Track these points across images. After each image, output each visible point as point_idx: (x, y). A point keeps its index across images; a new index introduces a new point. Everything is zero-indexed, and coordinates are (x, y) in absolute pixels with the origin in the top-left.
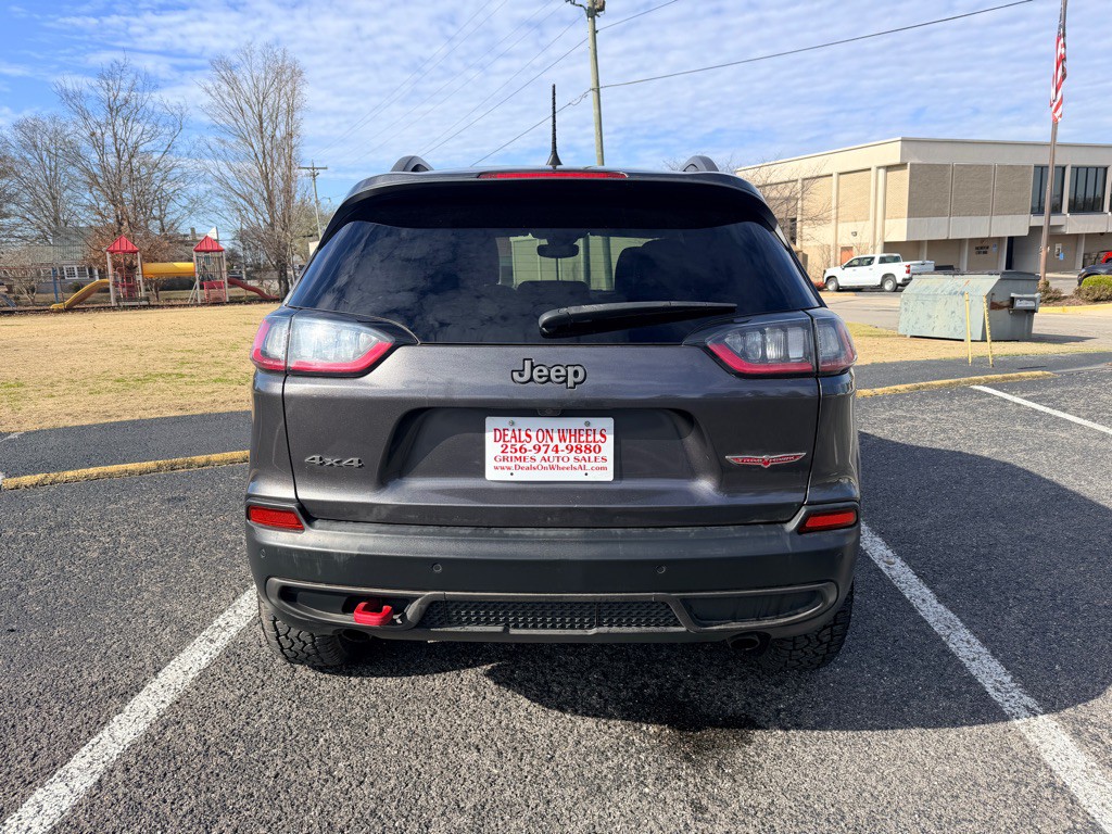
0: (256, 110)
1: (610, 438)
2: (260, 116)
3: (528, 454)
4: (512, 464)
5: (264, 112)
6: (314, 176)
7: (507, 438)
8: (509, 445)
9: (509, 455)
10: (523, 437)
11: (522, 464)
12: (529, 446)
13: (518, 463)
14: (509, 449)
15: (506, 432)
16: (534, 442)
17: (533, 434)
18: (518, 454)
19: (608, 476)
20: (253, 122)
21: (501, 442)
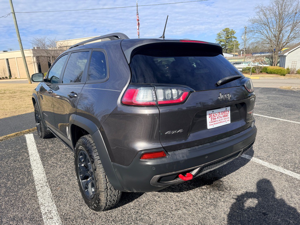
1: (230, 112)
3: (216, 120)
4: (213, 123)
7: (212, 116)
8: (212, 118)
9: (213, 121)
10: (215, 115)
11: (215, 123)
12: (216, 117)
13: (214, 122)
14: (212, 119)
15: (212, 114)
16: (217, 116)
17: (217, 114)
18: (214, 120)
19: (229, 122)
21: (211, 118)
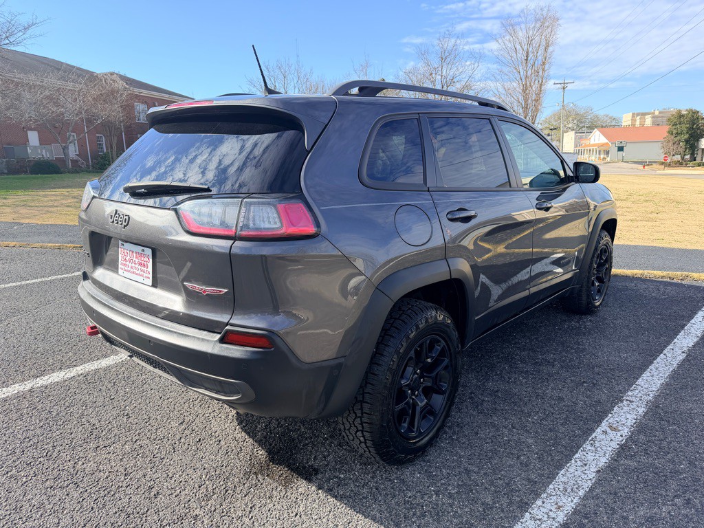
0: (525, 48)
1: (151, 260)
2: (527, 52)
3: (127, 263)
4: (123, 267)
5: (530, 49)
6: (564, 88)
7: (122, 253)
8: (123, 256)
9: (123, 261)
11: (126, 268)
12: (127, 259)
15: (122, 249)
16: (129, 257)
17: (128, 252)
19: (150, 282)
20: (521, 56)
